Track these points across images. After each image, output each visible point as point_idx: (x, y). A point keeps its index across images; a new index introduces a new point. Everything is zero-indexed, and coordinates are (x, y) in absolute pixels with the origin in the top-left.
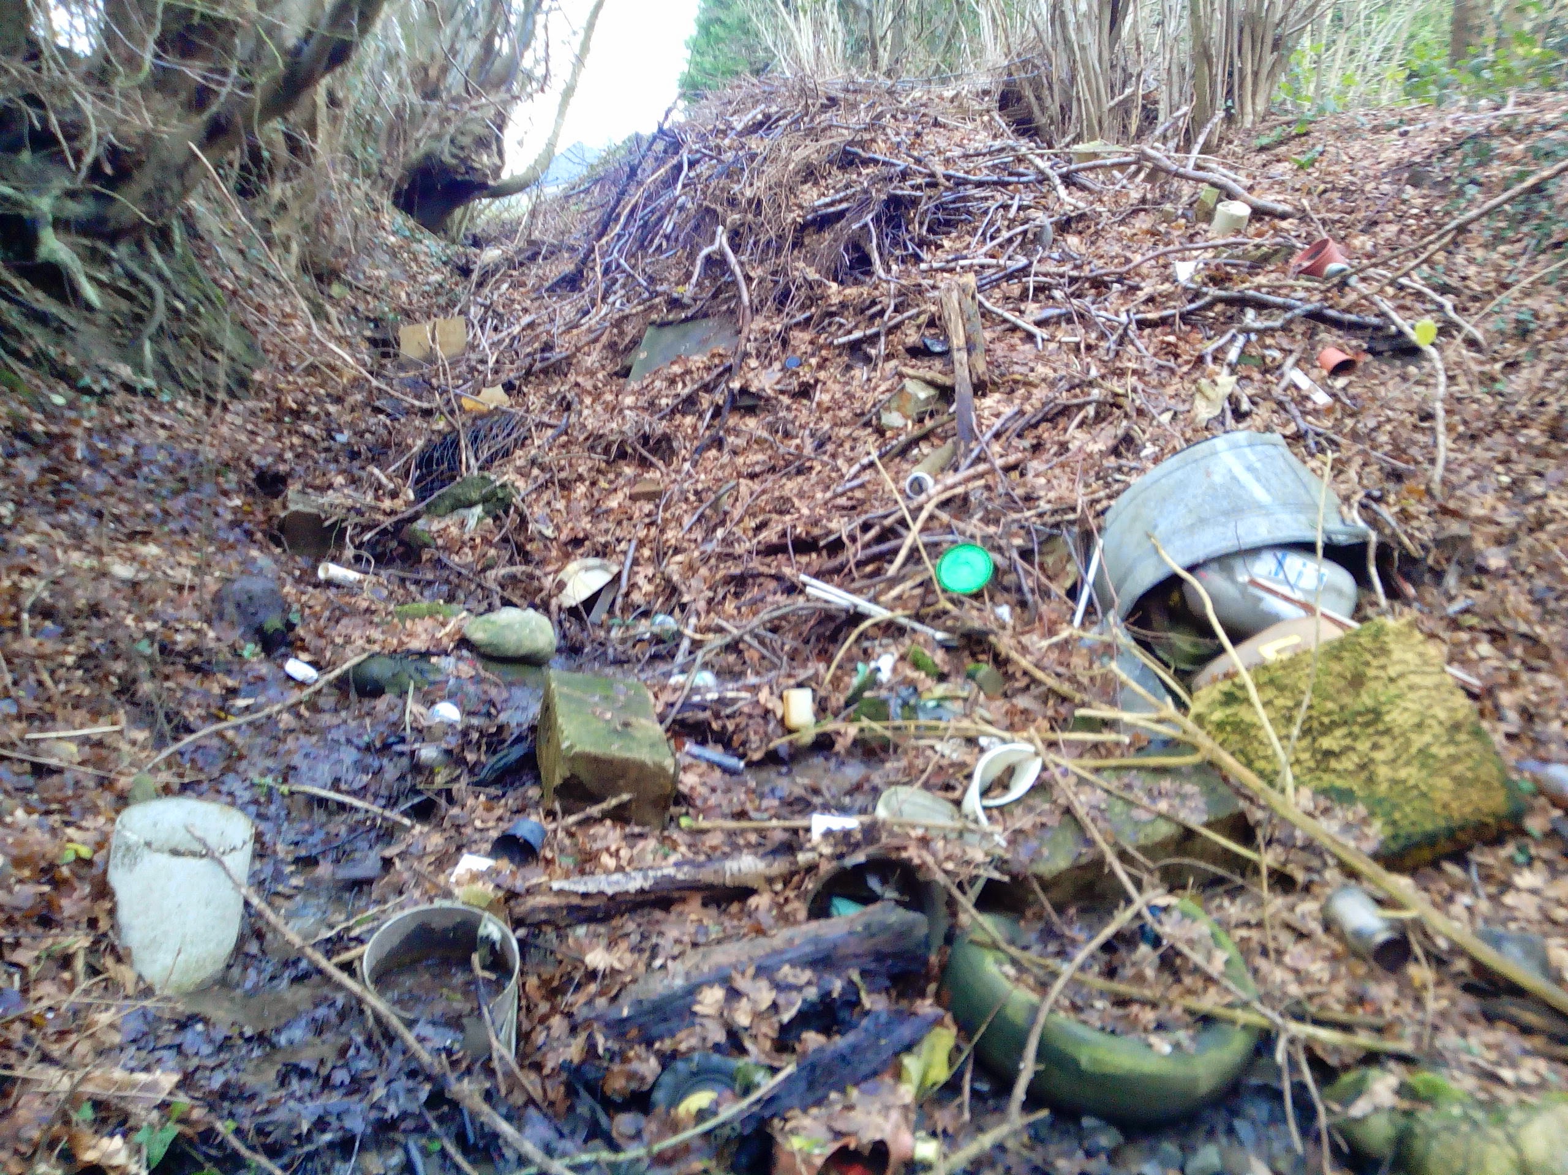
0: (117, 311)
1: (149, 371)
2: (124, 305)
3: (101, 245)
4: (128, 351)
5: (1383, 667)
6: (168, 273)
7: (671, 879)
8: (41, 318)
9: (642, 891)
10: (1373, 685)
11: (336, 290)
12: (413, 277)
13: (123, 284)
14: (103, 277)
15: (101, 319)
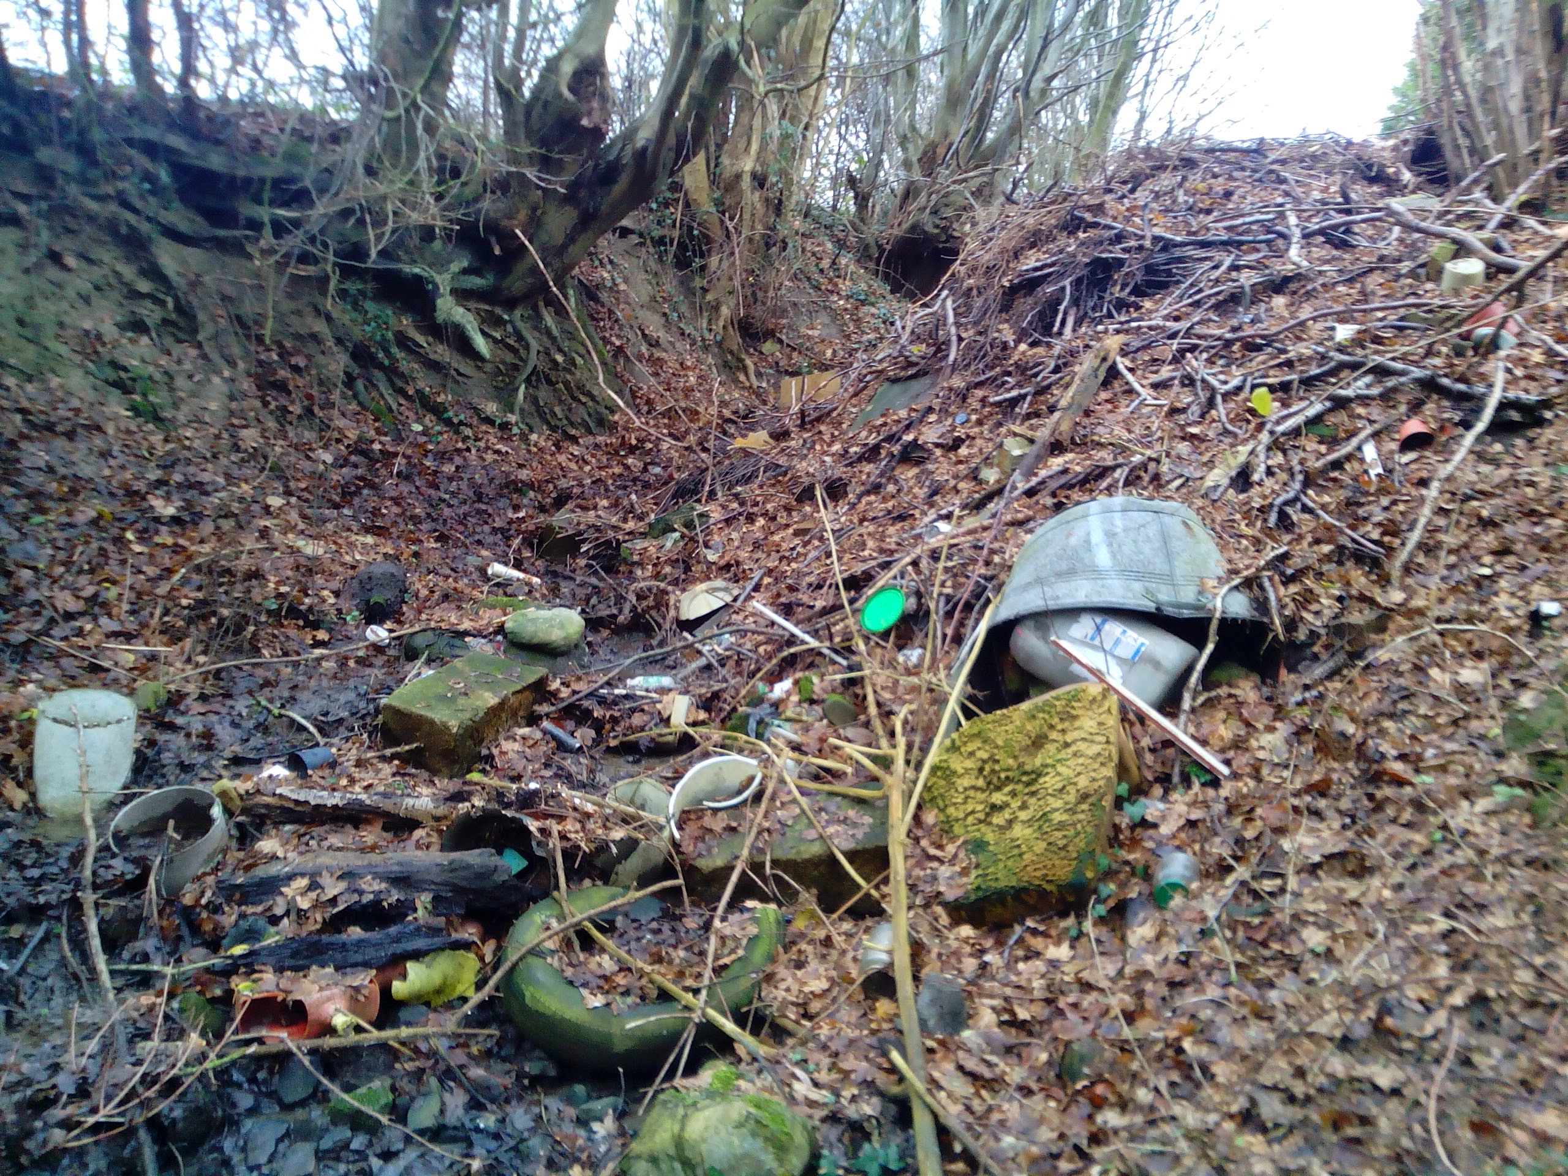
0: (504, 363)
1: (517, 409)
2: (509, 358)
3: (498, 311)
4: (504, 395)
5: (1063, 731)
6: (555, 332)
7: (361, 803)
8: (434, 366)
9: (336, 807)
10: (1049, 746)
11: (768, 347)
12: (848, 337)
13: (511, 342)
14: (498, 335)
15: (488, 367)
